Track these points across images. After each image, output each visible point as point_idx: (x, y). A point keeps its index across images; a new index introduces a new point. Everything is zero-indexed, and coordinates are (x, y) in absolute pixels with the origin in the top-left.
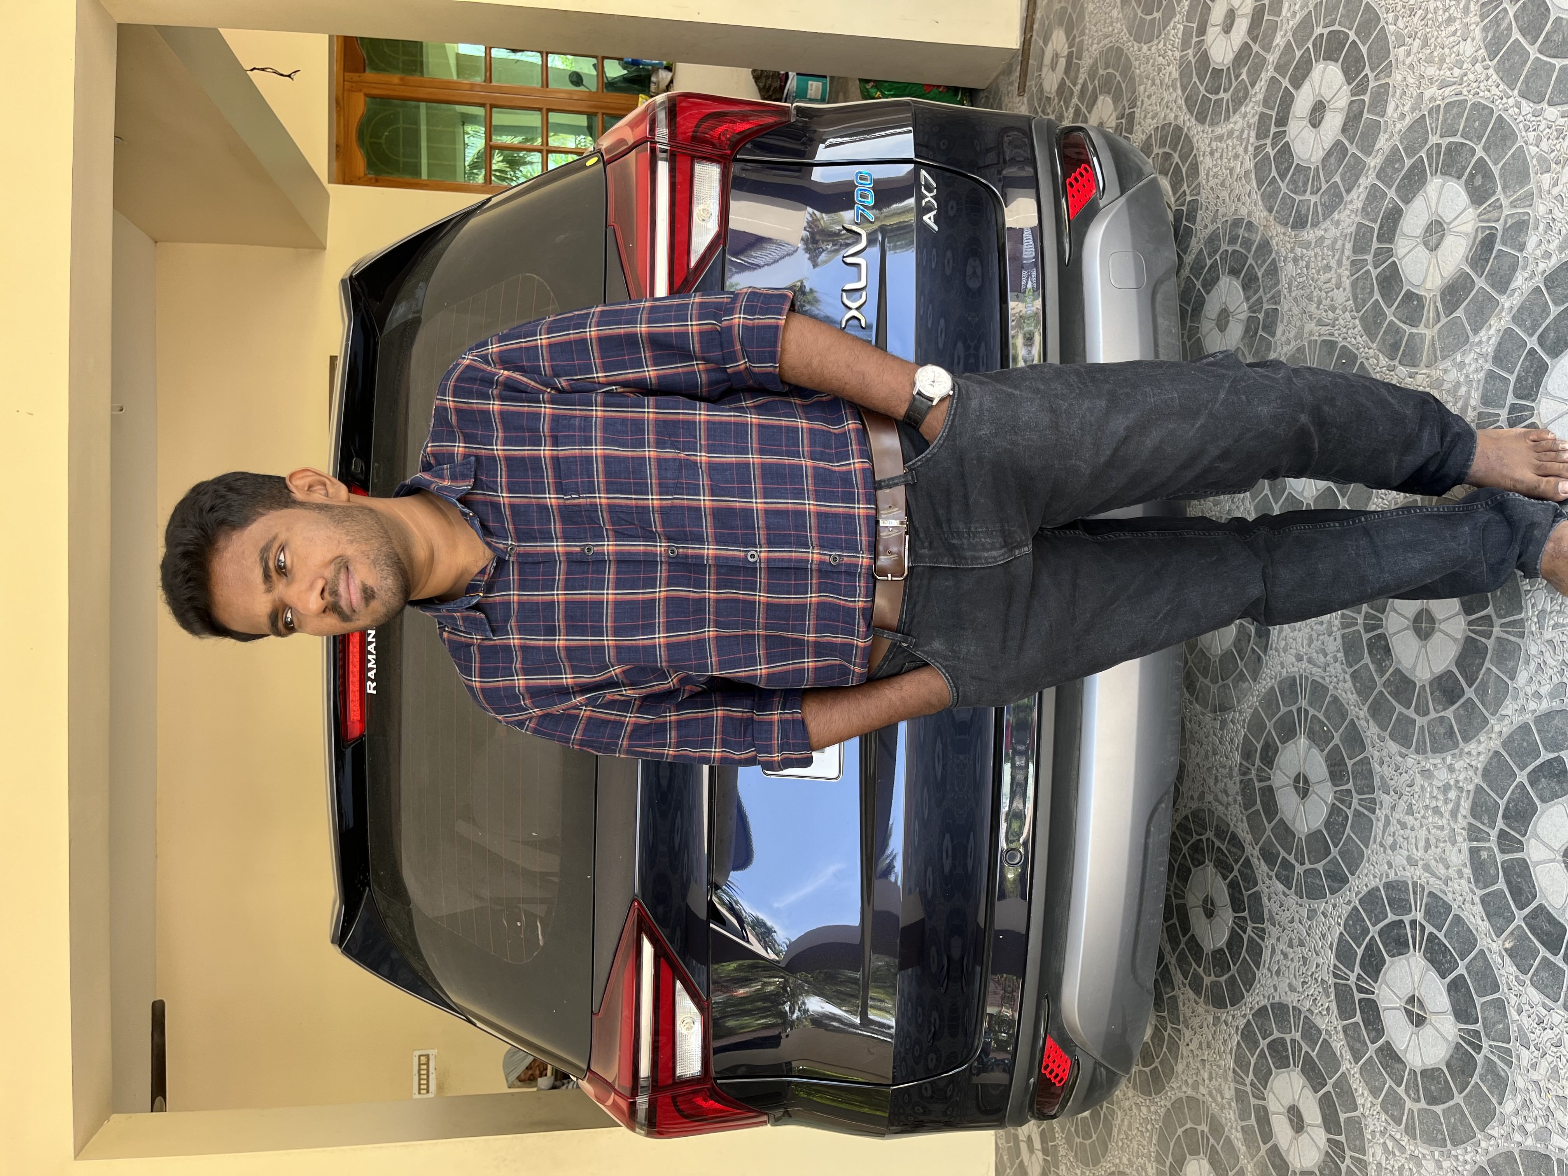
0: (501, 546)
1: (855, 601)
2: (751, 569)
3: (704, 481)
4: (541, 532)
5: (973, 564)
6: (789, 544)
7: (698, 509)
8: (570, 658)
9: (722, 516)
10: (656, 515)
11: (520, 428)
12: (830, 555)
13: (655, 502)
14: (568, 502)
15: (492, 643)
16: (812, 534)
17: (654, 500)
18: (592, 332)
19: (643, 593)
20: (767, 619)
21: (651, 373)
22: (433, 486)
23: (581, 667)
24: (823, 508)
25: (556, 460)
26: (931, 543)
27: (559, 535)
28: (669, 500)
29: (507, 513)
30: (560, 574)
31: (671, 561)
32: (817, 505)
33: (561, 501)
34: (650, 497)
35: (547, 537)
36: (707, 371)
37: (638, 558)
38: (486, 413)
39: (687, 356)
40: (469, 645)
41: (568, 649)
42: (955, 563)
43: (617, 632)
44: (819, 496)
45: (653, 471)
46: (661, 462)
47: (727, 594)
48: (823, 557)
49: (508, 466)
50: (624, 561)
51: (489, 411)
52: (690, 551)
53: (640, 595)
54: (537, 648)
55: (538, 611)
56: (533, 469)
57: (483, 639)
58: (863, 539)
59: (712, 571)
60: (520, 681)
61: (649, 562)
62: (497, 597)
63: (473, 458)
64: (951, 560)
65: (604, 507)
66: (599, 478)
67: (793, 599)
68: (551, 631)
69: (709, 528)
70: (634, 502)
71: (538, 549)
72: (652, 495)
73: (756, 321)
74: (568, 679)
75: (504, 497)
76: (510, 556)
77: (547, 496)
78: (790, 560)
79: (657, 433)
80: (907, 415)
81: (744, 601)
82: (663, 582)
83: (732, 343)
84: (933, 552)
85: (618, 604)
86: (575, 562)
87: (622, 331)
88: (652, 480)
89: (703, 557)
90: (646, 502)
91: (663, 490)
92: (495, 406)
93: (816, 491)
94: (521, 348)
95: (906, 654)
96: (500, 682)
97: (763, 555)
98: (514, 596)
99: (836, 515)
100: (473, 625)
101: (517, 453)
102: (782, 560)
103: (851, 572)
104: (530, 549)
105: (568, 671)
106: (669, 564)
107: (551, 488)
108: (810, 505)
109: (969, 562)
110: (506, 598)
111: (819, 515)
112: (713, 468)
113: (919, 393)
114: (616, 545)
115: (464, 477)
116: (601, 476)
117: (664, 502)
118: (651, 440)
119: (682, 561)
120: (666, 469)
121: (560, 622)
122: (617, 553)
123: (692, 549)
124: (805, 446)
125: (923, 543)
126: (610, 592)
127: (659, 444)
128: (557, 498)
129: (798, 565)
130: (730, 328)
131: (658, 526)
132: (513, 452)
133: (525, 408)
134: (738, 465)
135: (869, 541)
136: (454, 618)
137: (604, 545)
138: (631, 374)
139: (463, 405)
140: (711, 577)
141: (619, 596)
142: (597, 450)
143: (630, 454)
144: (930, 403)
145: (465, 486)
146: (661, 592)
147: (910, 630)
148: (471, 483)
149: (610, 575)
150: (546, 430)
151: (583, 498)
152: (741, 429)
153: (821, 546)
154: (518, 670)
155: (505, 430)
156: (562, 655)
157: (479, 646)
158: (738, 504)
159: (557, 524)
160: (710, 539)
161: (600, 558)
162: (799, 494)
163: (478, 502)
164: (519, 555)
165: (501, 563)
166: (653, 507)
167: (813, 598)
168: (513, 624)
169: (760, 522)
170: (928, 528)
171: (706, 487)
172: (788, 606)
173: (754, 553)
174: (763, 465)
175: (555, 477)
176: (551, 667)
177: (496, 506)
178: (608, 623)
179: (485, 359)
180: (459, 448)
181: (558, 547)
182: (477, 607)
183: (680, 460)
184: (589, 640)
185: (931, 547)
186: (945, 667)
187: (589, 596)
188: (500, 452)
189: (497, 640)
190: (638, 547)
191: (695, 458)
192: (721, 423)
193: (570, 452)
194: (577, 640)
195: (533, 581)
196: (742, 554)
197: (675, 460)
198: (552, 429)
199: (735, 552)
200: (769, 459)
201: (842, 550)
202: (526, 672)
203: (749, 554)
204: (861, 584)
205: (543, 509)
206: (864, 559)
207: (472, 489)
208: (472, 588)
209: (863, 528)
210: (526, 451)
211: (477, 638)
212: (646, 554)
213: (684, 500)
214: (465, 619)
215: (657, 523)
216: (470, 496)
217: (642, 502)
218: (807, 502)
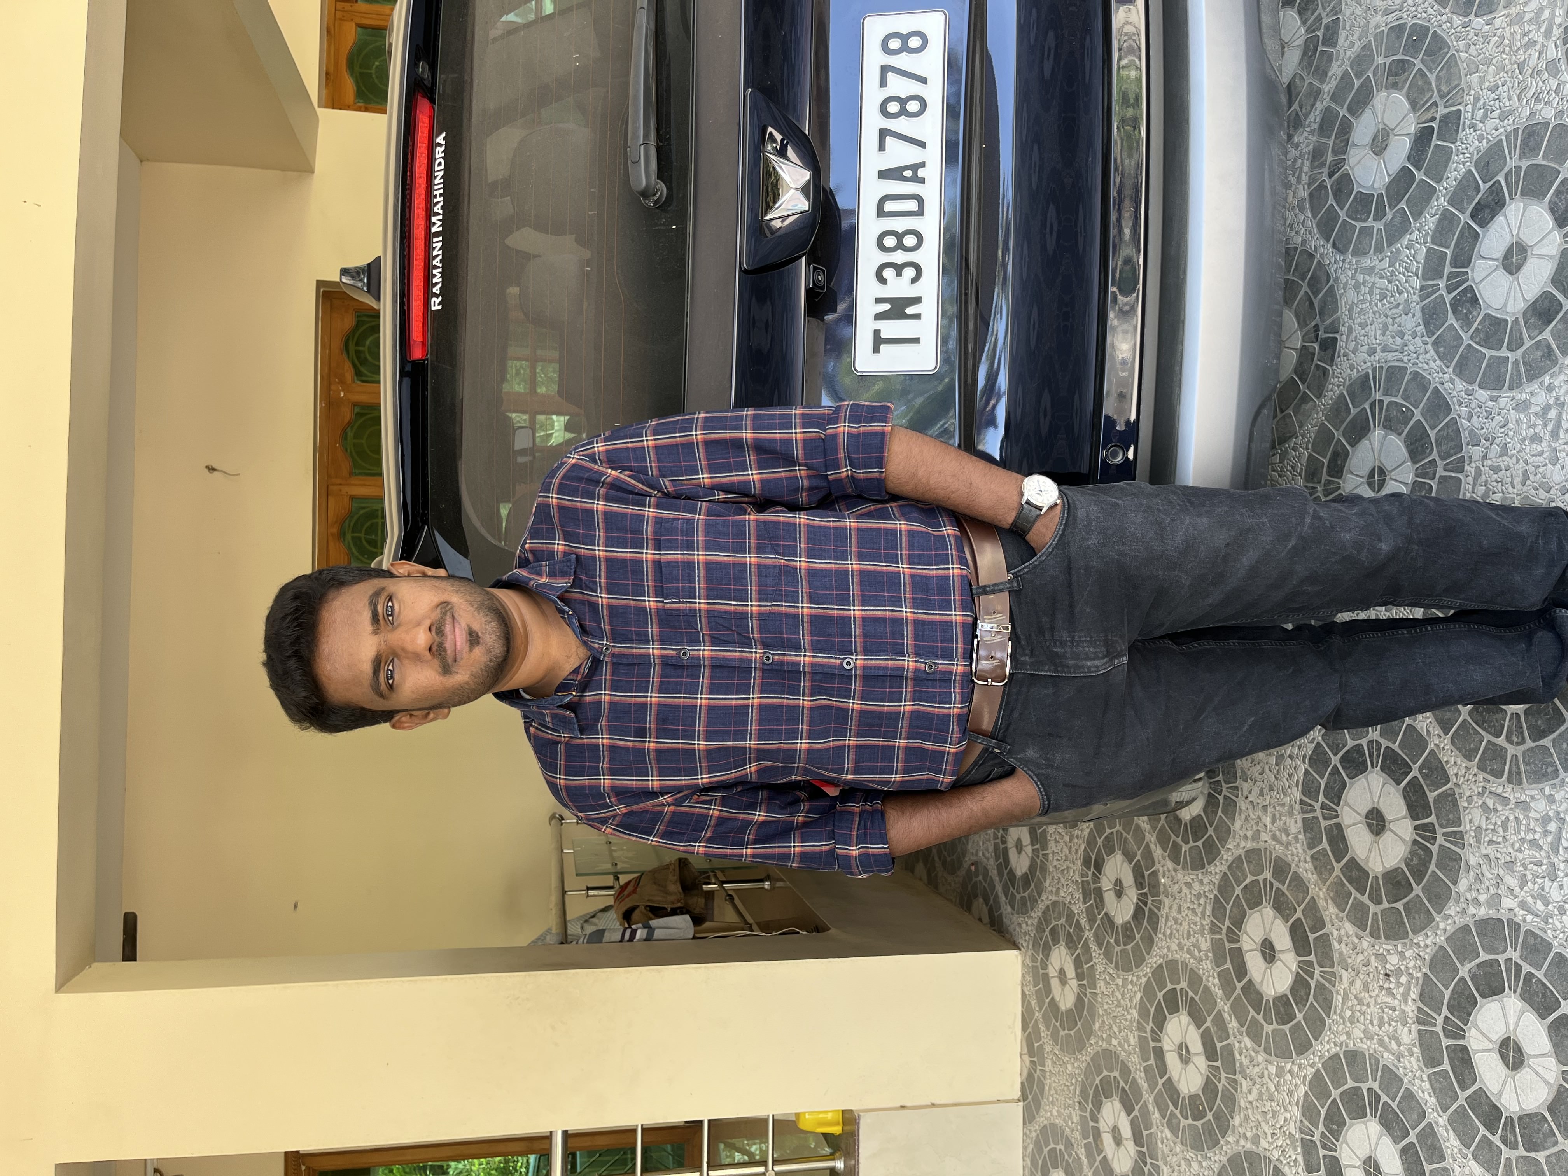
0: (596, 646)
1: (950, 708)
2: (846, 677)
3: (803, 588)
4: (638, 634)
5: (1075, 673)
6: (885, 652)
7: (796, 616)
8: (658, 761)
9: (819, 623)
10: (754, 621)
11: (624, 530)
12: (926, 663)
13: (754, 608)
14: (667, 606)
15: (580, 741)
16: (909, 642)
17: (753, 607)
18: (698, 435)
19: (736, 699)
20: (859, 726)
21: (755, 476)
22: (532, 583)
23: (668, 768)
24: (920, 616)
25: (658, 565)
26: (1032, 651)
27: (655, 638)
28: (770, 607)
29: (605, 614)
30: (655, 678)
31: (765, 667)
32: (914, 613)
33: (661, 605)
34: (749, 603)
35: (644, 639)
36: (809, 477)
37: (733, 664)
38: (590, 513)
39: (789, 460)
40: (557, 743)
41: (658, 751)
42: (1058, 672)
43: (709, 736)
44: (917, 603)
45: (753, 577)
46: (761, 568)
47: (823, 700)
48: (919, 665)
49: (607, 568)
50: (718, 666)
51: (593, 511)
52: (786, 658)
53: (733, 700)
54: (627, 749)
55: (629, 712)
56: (633, 572)
57: (571, 737)
58: (959, 646)
59: (807, 678)
60: (605, 781)
61: (743, 669)
62: (590, 696)
63: (574, 556)
64: (1052, 668)
65: (703, 612)
66: (700, 584)
67: (887, 707)
68: (641, 733)
69: (806, 635)
70: (733, 608)
71: (634, 650)
72: (751, 601)
73: (862, 429)
74: (654, 782)
75: (603, 598)
76: (605, 656)
77: (647, 599)
78: (886, 668)
79: (759, 537)
80: (1014, 524)
81: (838, 708)
82: (756, 688)
83: (836, 450)
84: (1033, 660)
85: (711, 709)
86: (671, 666)
87: (728, 435)
88: (753, 588)
89: (800, 664)
90: (745, 608)
91: (763, 597)
92: (599, 506)
93: (913, 598)
94: (628, 448)
95: (997, 761)
96: (586, 781)
97: (858, 662)
98: (606, 696)
99: (932, 623)
100: (562, 723)
101: (619, 554)
102: (879, 668)
103: (946, 679)
104: (626, 650)
105: (655, 773)
106: (763, 671)
107: (651, 591)
108: (907, 613)
109: (1072, 671)
110: (597, 697)
111: (916, 622)
112: (812, 574)
113: (1028, 503)
114: (712, 650)
115: (564, 574)
116: (702, 582)
117: (763, 609)
118: (752, 545)
119: (776, 668)
120: (766, 576)
121: (651, 724)
122: (712, 658)
123: (789, 657)
124: (904, 549)
125: (1024, 650)
126: (703, 696)
127: (760, 549)
128: (657, 601)
129: (894, 673)
130: (835, 436)
131: (755, 632)
132: (615, 554)
133: (629, 509)
134: (837, 571)
135: (965, 649)
136: (543, 714)
137: (700, 650)
138: (734, 477)
139: (567, 503)
140: (805, 684)
141: (712, 701)
142: (699, 556)
143: (731, 559)
144: (1038, 512)
145: (564, 583)
146: (754, 699)
147: (1004, 737)
148: (571, 581)
149: (705, 679)
150: (649, 534)
151: (683, 602)
152: (841, 534)
153: (917, 654)
154: (605, 770)
155: (607, 530)
156: (652, 757)
157: (567, 743)
158: (835, 612)
159: (654, 626)
160: (807, 646)
161: (696, 662)
162: (897, 602)
163: (575, 600)
164: (613, 655)
165: (596, 663)
166: (752, 614)
167: (907, 706)
168: (603, 724)
169: (857, 630)
170: (1030, 635)
171: (804, 595)
172: (881, 713)
173: (850, 660)
174: (862, 573)
175: (655, 581)
176: (638, 768)
177: (594, 607)
178: (701, 726)
179: (592, 458)
180: (559, 546)
181: (654, 650)
182: (569, 707)
183: (780, 566)
184: (680, 743)
185: (1032, 655)
186: (1037, 776)
187: (682, 700)
188: (601, 553)
189: (586, 739)
190: (734, 653)
191: (795, 563)
192: (820, 527)
193: (672, 557)
194: (668, 743)
195: (626, 681)
196: (838, 661)
197: (775, 566)
198: (655, 533)
199: (832, 660)
200: (870, 566)
201: (937, 658)
202: (613, 772)
203: (846, 661)
204: (956, 691)
205: (642, 611)
206: (959, 667)
207: (571, 587)
208: (564, 687)
209: (959, 636)
210: (627, 553)
211: (564, 736)
212: (740, 660)
213: (782, 607)
214: (554, 716)
215: (755, 629)
216: (567, 594)
217: (741, 608)
218: (904, 609)
